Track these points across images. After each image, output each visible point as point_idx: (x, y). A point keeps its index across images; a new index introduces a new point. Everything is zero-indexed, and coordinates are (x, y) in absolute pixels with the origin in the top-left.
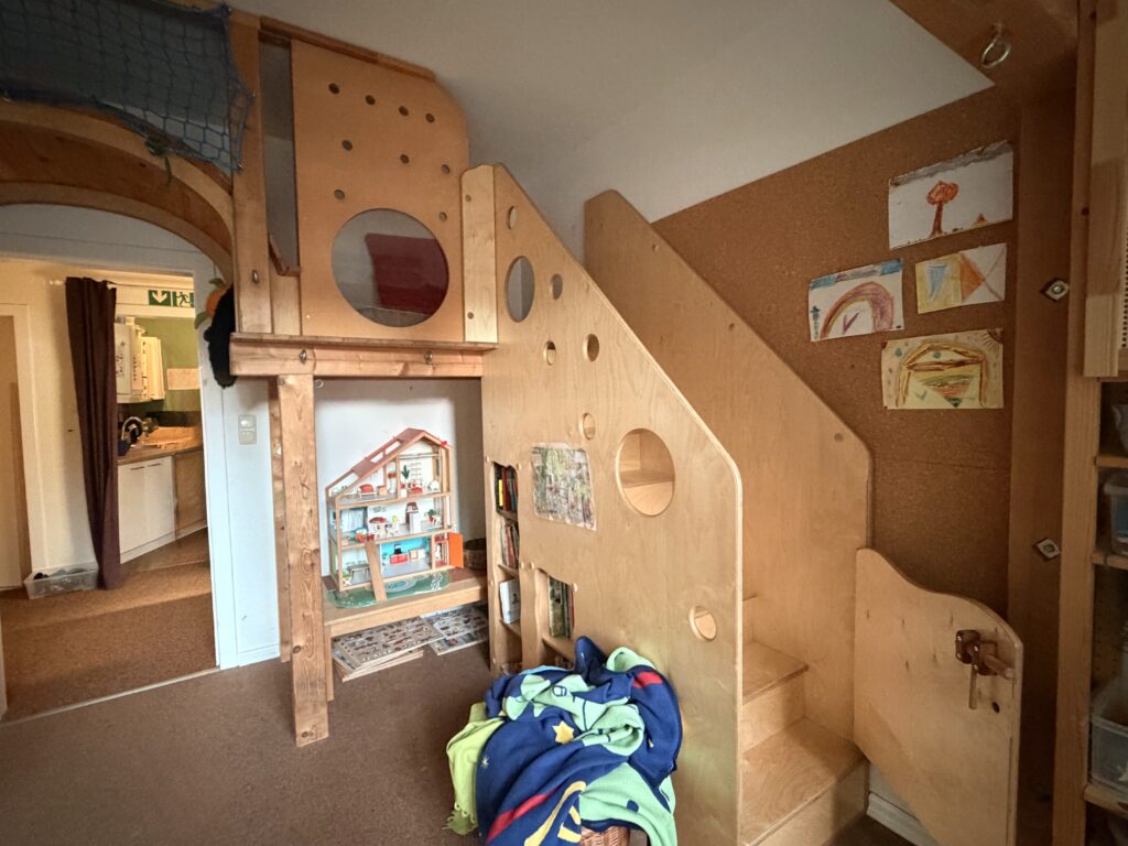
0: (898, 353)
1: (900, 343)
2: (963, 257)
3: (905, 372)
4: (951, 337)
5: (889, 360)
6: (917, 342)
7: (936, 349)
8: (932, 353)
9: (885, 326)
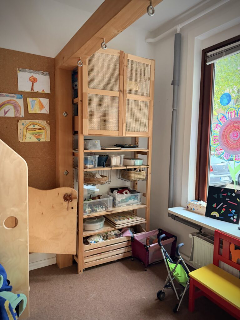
0: (23, 124)
1: (23, 121)
2: (39, 100)
3: (25, 130)
4: (37, 121)
5: (20, 126)
6: (28, 121)
7: (34, 124)
8: (32, 125)
9: (18, 115)
